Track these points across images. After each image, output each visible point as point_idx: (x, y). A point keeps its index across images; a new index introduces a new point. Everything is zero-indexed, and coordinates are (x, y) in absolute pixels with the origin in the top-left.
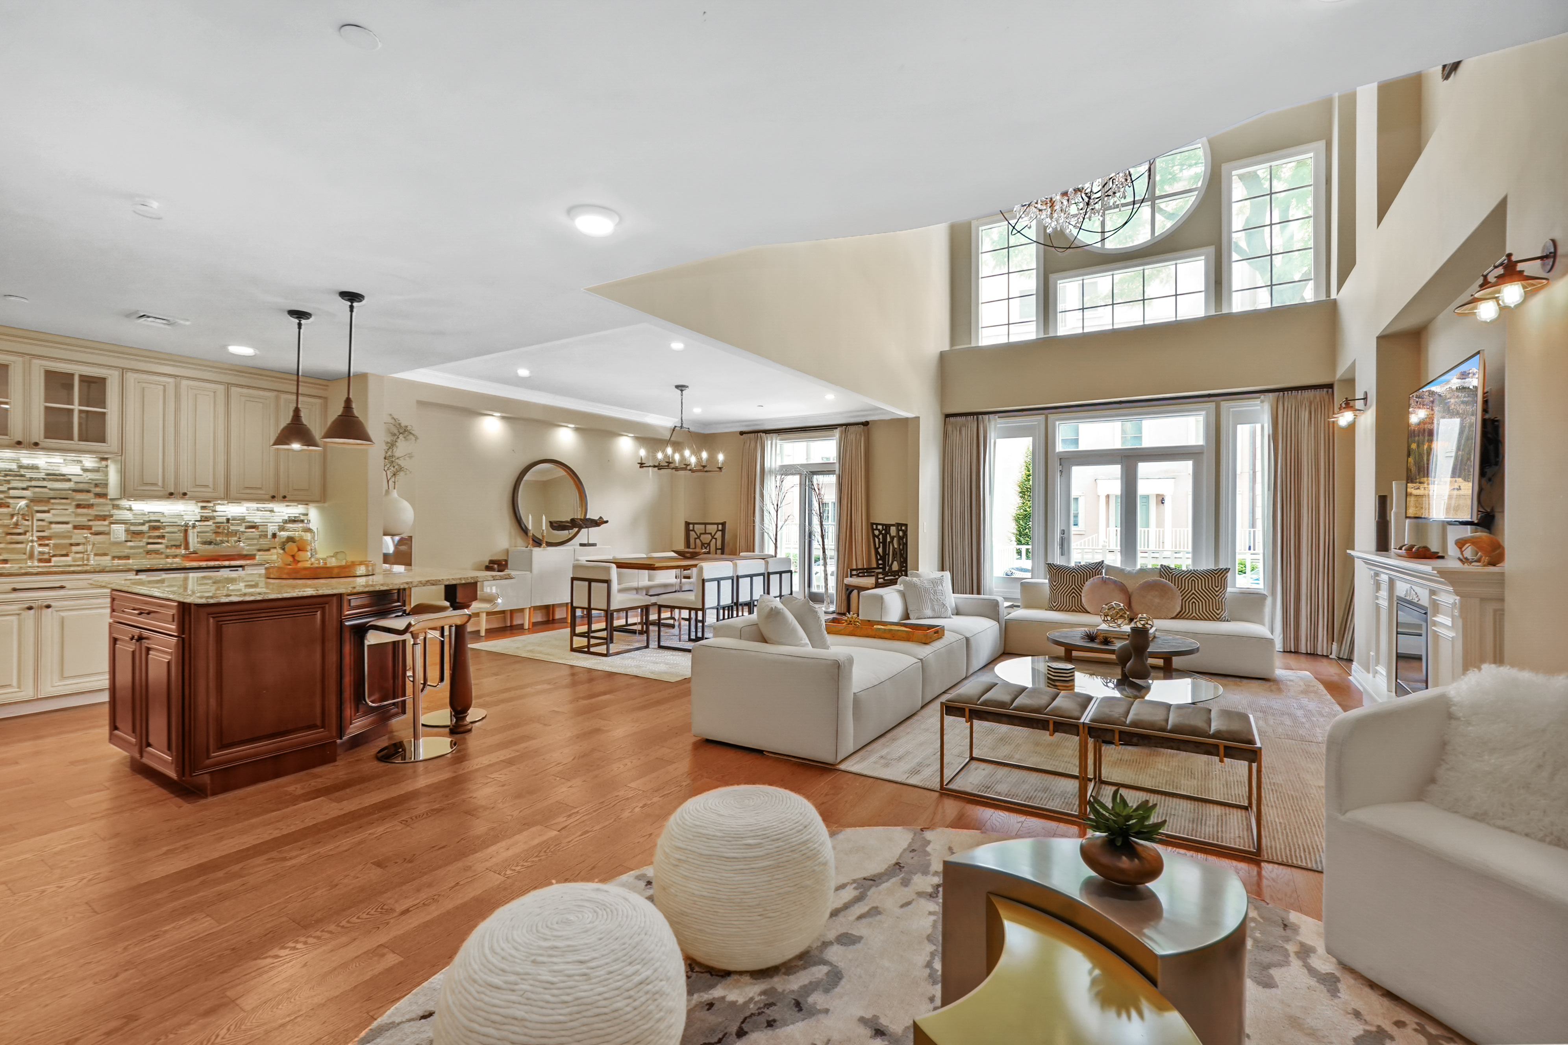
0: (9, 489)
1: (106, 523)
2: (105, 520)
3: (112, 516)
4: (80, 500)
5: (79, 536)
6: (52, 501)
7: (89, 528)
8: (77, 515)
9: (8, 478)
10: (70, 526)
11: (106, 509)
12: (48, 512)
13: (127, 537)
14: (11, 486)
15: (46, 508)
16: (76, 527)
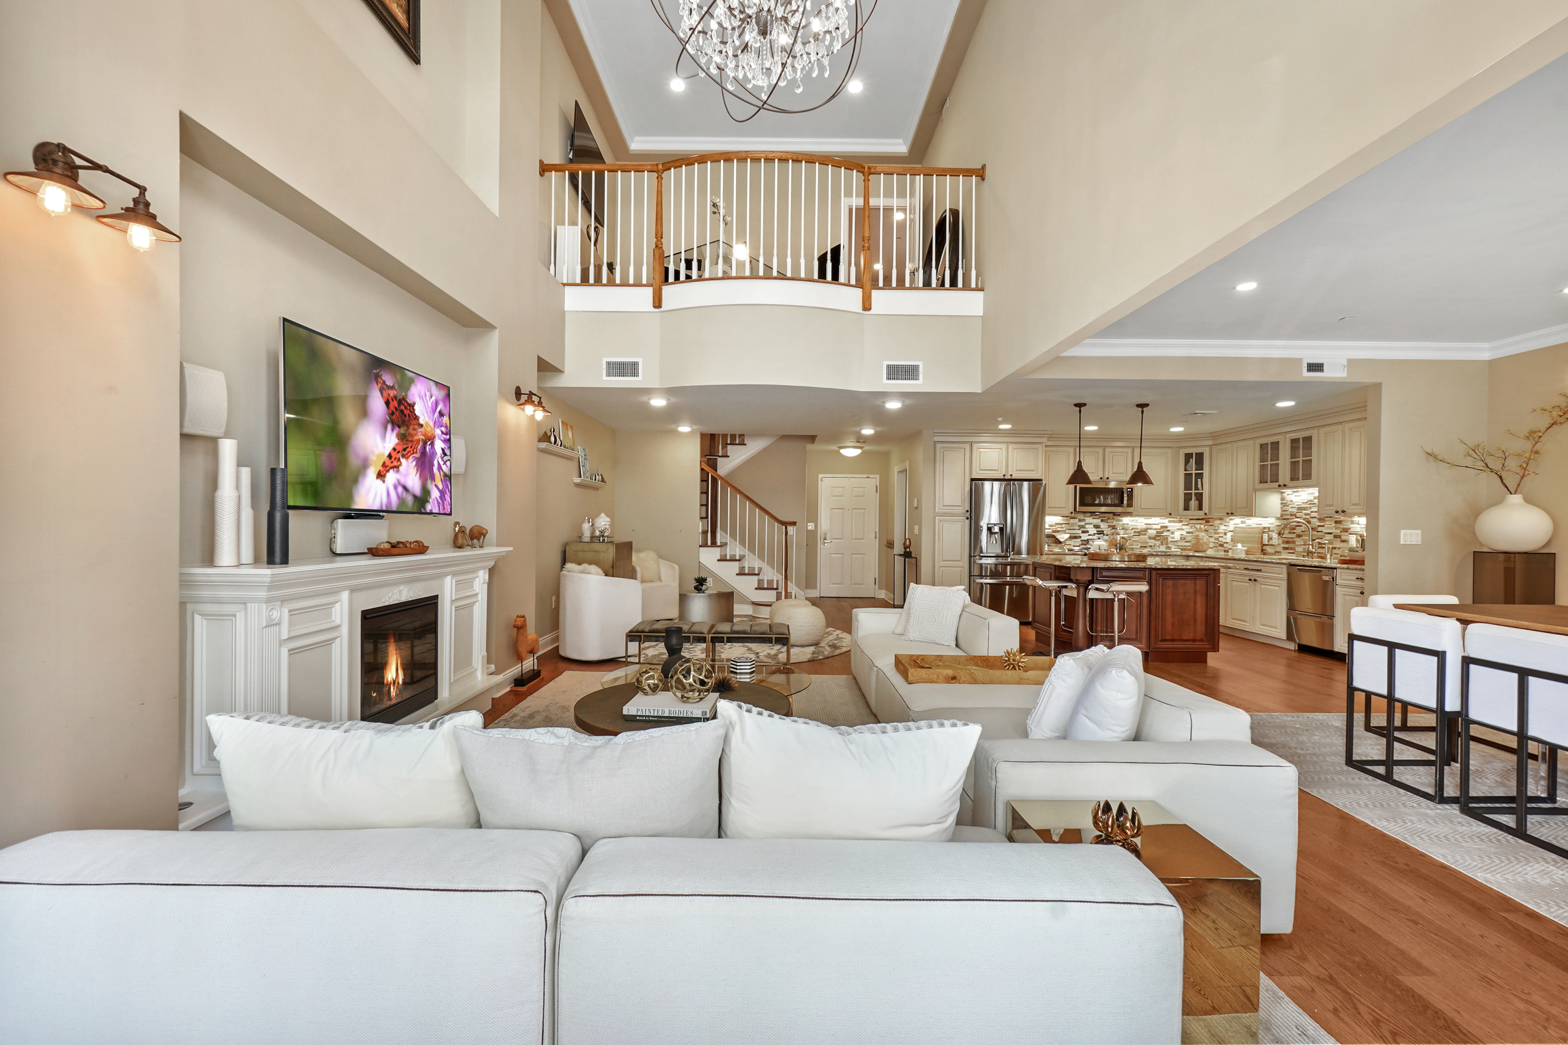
0: (1312, 512)
1: (1347, 534)
2: (1347, 532)
3: (1350, 529)
4: (1336, 518)
5: (1337, 543)
6: (1326, 519)
7: (1339, 537)
8: (1336, 528)
9: (1311, 505)
10: (1332, 535)
11: (1348, 524)
12: (1323, 526)
13: (1356, 545)
14: (1312, 510)
15: (1322, 524)
16: (1335, 537)
